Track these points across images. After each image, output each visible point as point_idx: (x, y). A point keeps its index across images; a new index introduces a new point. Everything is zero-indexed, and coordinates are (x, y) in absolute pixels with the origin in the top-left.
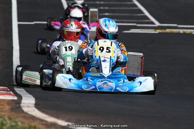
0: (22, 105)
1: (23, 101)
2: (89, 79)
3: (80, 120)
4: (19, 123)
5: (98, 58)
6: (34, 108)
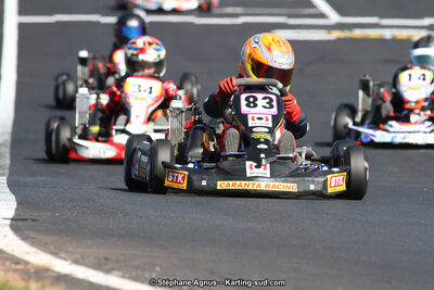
3: (106, 259)
6: (8, 229)
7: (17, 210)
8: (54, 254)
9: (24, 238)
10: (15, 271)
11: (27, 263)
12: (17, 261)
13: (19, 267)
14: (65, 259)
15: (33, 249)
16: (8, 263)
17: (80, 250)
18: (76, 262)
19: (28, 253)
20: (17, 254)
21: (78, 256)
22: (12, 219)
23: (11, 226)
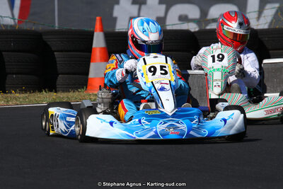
2: (142, 121)
5: (149, 85)
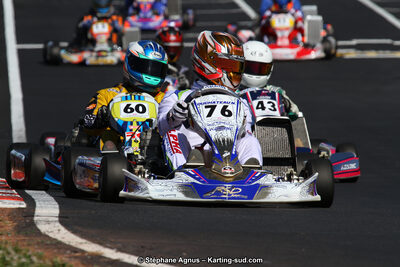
0: (36, 218)
1: (38, 211)
4: (34, 259)
6: (58, 224)
7: (60, 208)
8: (100, 244)
9: (74, 232)
10: (76, 257)
11: (83, 251)
12: (75, 250)
13: (77, 254)
14: (111, 248)
15: (84, 241)
16: (68, 252)
17: (119, 240)
18: (120, 250)
19: (81, 243)
20: (73, 244)
21: (119, 245)
22: (60, 217)
23: (61, 222)
